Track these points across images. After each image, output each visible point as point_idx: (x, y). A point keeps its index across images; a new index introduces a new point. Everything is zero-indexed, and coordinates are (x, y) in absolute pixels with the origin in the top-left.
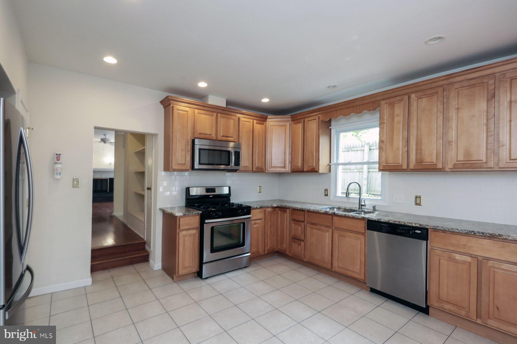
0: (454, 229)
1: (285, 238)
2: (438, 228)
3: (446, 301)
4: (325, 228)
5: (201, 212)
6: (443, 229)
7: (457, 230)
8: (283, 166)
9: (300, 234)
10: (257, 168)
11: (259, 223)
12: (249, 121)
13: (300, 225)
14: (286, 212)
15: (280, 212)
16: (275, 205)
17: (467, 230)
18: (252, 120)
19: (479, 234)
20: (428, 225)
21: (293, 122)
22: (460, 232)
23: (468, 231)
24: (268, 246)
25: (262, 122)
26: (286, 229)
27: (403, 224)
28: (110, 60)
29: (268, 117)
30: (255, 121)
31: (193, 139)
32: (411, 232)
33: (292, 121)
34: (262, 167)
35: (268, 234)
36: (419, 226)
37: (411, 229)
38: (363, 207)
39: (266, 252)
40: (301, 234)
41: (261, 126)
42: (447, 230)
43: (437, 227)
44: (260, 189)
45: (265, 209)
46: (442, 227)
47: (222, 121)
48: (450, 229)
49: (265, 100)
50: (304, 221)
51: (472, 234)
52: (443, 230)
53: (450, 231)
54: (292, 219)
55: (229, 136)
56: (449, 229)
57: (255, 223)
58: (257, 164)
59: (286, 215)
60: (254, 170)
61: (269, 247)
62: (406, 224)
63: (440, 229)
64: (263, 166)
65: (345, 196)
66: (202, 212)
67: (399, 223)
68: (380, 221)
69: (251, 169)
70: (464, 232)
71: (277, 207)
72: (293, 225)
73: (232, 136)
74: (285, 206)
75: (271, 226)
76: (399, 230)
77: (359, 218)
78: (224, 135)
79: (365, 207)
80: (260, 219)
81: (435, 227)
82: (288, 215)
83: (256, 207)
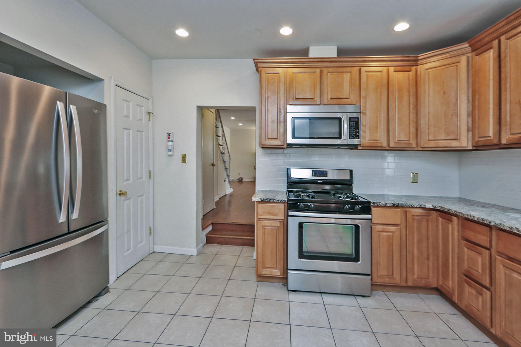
5: (286, 200)
8: (453, 138)
9: (480, 271)
10: (398, 143)
11: (393, 230)
12: (382, 70)
13: (480, 254)
14: (451, 221)
15: (440, 219)
16: (429, 206)
18: (387, 69)
21: (474, 53)
24: (413, 274)
25: (406, 68)
28: (182, 33)
29: (420, 58)
30: (392, 69)
33: (473, 51)
35: (413, 253)
39: (410, 284)
40: (482, 271)
41: (406, 74)
44: (414, 177)
45: (407, 209)
47: (329, 77)
50: (489, 247)
54: (462, 237)
55: (341, 96)
57: (382, 229)
58: (397, 136)
59: (452, 227)
60: (392, 145)
61: (416, 276)
64: (411, 140)
69: (384, 145)
71: (435, 210)
72: (466, 249)
73: (348, 97)
74: (448, 210)
75: (420, 241)
78: (334, 97)
80: (395, 225)
82: (456, 228)
83: (384, 203)
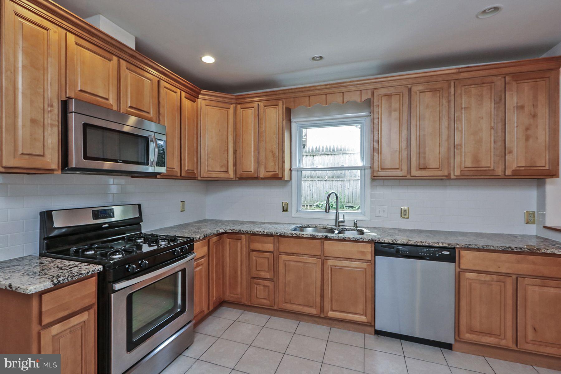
0: (489, 246)
1: (239, 279)
2: (471, 247)
3: (479, 331)
4: (310, 258)
5: (101, 268)
6: (476, 247)
7: (493, 247)
8: (225, 170)
10: (187, 172)
11: (203, 262)
12: (176, 91)
14: (240, 239)
15: (229, 240)
16: (222, 230)
17: (503, 247)
18: (179, 91)
19: (516, 249)
20: (458, 244)
21: (239, 106)
22: (496, 249)
23: (505, 247)
24: (213, 298)
25: (192, 98)
26: (241, 265)
27: (427, 244)
29: (202, 92)
30: (183, 93)
31: (64, 98)
32: (437, 254)
33: (237, 104)
34: (193, 170)
36: (448, 246)
37: (437, 250)
38: (341, 224)
39: (211, 308)
40: (268, 270)
41: (192, 103)
42: (482, 248)
43: (469, 245)
44: (183, 205)
45: (209, 239)
46: (475, 245)
47: (128, 76)
48: (485, 246)
49: (208, 59)
50: (273, 251)
51: (509, 250)
52: (477, 249)
53: (485, 248)
54: (251, 249)
55: (142, 109)
56: (483, 247)
57: (197, 264)
58: (187, 166)
59: (241, 244)
60: (183, 175)
62: (431, 245)
63: (473, 247)
64: (195, 170)
65: (325, 211)
66: (104, 267)
67: (421, 244)
68: (396, 243)
69: (179, 175)
70: (500, 249)
71: (225, 232)
73: (148, 111)
74: (239, 231)
76: (422, 253)
77: (365, 241)
78: (134, 106)
79: (343, 223)
80: (202, 257)
81: (467, 246)
82: (244, 243)
